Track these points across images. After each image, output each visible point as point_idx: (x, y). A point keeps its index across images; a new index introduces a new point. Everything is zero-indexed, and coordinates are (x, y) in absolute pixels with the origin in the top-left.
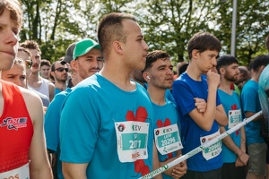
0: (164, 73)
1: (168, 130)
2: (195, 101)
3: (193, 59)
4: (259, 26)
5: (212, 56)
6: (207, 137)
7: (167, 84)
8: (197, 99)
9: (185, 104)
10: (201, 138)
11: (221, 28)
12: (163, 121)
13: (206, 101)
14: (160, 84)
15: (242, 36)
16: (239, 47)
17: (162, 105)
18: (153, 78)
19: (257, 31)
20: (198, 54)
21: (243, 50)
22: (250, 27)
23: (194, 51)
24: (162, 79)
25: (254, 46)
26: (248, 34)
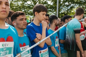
0: (22, 22)
1: (24, 48)
2: (36, 35)
3: (36, 16)
4: (68, 4)
5: (44, 14)
6: (42, 51)
7: (24, 27)
8: (37, 34)
9: (32, 36)
10: (39, 51)
11: (53, 4)
12: (22, 44)
13: (41, 35)
14: (21, 27)
15: (62, 8)
16: (60, 13)
17: (22, 36)
18: (17, 24)
19: (67, 6)
20: (37, 14)
21: (62, 14)
22: (65, 5)
23: (36, 13)
24: (22, 25)
25: (66, 12)
26: (64, 7)
